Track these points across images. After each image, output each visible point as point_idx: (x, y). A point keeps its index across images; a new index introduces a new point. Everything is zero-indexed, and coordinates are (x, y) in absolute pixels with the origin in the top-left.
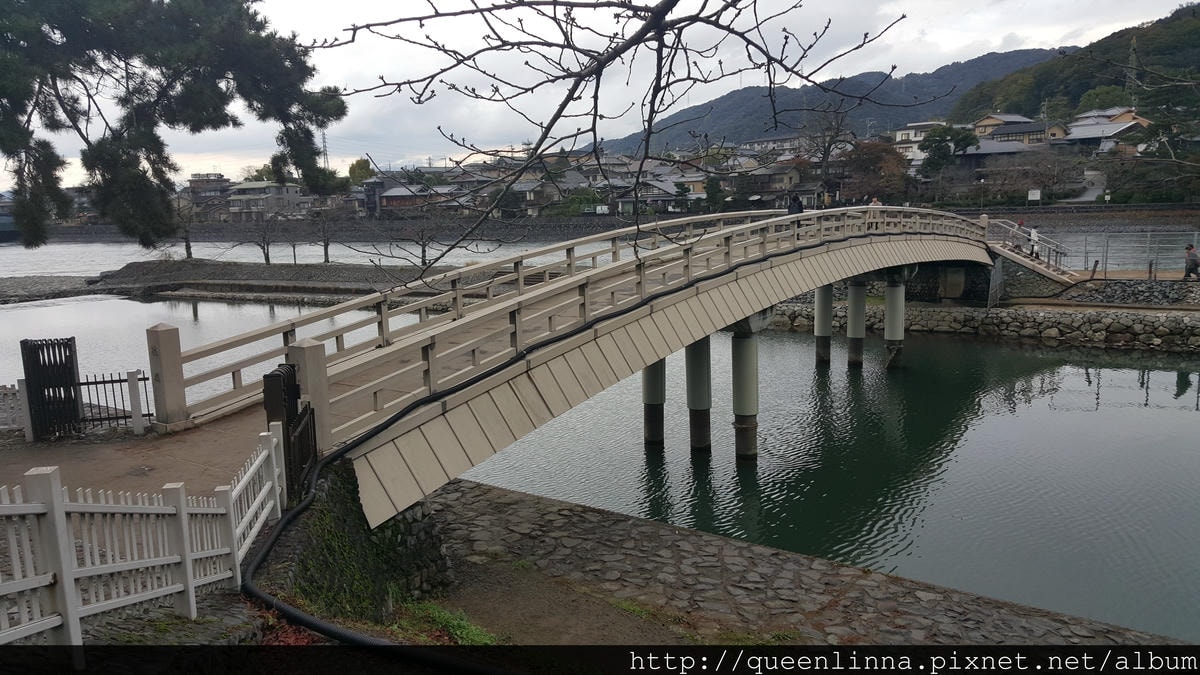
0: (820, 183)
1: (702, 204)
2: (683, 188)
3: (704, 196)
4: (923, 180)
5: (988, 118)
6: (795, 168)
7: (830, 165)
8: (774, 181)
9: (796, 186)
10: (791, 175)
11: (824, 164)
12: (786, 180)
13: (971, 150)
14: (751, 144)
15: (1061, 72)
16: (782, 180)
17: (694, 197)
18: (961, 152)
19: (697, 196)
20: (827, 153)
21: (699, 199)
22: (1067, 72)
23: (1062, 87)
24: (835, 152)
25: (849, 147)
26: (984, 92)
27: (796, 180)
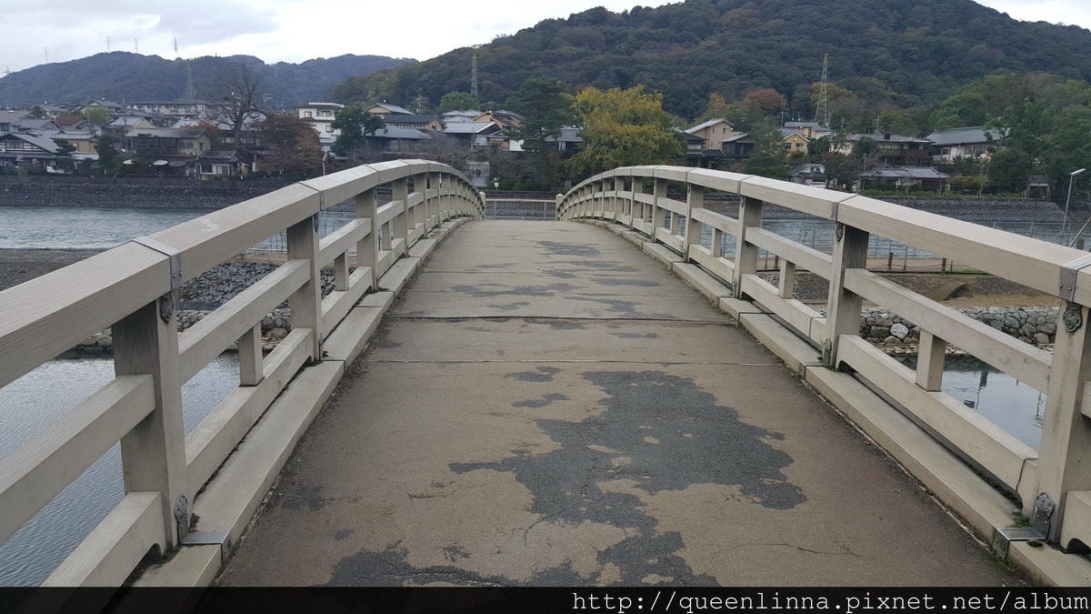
0: (234, 152)
1: (93, 166)
2: (66, 147)
3: (96, 157)
4: (336, 158)
5: (377, 106)
6: (205, 133)
7: (243, 134)
8: (183, 146)
9: (208, 153)
10: (201, 141)
11: (237, 133)
12: (196, 146)
13: (379, 133)
14: (140, 105)
15: (420, 76)
16: (191, 146)
17: (82, 157)
18: (370, 134)
19: (86, 156)
20: (238, 121)
21: (89, 161)
22: (425, 76)
23: (421, 89)
24: (248, 120)
25: (263, 117)
26: (355, 86)
27: (207, 146)
